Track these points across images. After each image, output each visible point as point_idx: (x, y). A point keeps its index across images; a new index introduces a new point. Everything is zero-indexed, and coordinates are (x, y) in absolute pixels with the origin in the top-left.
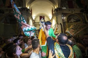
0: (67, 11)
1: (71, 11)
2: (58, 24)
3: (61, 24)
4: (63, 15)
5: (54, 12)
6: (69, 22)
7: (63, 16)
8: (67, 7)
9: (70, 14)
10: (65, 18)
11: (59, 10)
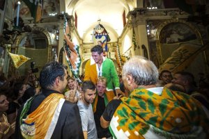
0: (161, 15)
1: (170, 15)
2: (135, 46)
3: (143, 47)
4: (150, 25)
5: (127, 20)
6: (165, 42)
7: (150, 28)
8: (159, 4)
9: (169, 22)
10: (154, 32)
11: (141, 14)
